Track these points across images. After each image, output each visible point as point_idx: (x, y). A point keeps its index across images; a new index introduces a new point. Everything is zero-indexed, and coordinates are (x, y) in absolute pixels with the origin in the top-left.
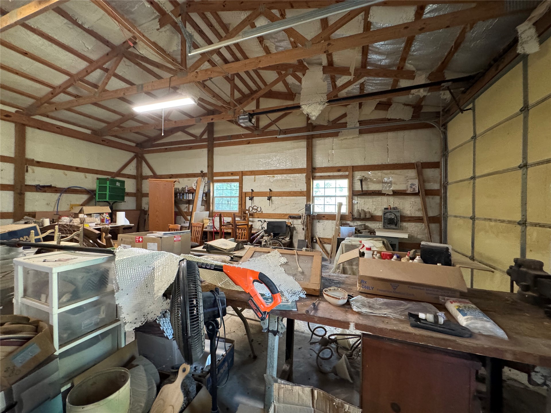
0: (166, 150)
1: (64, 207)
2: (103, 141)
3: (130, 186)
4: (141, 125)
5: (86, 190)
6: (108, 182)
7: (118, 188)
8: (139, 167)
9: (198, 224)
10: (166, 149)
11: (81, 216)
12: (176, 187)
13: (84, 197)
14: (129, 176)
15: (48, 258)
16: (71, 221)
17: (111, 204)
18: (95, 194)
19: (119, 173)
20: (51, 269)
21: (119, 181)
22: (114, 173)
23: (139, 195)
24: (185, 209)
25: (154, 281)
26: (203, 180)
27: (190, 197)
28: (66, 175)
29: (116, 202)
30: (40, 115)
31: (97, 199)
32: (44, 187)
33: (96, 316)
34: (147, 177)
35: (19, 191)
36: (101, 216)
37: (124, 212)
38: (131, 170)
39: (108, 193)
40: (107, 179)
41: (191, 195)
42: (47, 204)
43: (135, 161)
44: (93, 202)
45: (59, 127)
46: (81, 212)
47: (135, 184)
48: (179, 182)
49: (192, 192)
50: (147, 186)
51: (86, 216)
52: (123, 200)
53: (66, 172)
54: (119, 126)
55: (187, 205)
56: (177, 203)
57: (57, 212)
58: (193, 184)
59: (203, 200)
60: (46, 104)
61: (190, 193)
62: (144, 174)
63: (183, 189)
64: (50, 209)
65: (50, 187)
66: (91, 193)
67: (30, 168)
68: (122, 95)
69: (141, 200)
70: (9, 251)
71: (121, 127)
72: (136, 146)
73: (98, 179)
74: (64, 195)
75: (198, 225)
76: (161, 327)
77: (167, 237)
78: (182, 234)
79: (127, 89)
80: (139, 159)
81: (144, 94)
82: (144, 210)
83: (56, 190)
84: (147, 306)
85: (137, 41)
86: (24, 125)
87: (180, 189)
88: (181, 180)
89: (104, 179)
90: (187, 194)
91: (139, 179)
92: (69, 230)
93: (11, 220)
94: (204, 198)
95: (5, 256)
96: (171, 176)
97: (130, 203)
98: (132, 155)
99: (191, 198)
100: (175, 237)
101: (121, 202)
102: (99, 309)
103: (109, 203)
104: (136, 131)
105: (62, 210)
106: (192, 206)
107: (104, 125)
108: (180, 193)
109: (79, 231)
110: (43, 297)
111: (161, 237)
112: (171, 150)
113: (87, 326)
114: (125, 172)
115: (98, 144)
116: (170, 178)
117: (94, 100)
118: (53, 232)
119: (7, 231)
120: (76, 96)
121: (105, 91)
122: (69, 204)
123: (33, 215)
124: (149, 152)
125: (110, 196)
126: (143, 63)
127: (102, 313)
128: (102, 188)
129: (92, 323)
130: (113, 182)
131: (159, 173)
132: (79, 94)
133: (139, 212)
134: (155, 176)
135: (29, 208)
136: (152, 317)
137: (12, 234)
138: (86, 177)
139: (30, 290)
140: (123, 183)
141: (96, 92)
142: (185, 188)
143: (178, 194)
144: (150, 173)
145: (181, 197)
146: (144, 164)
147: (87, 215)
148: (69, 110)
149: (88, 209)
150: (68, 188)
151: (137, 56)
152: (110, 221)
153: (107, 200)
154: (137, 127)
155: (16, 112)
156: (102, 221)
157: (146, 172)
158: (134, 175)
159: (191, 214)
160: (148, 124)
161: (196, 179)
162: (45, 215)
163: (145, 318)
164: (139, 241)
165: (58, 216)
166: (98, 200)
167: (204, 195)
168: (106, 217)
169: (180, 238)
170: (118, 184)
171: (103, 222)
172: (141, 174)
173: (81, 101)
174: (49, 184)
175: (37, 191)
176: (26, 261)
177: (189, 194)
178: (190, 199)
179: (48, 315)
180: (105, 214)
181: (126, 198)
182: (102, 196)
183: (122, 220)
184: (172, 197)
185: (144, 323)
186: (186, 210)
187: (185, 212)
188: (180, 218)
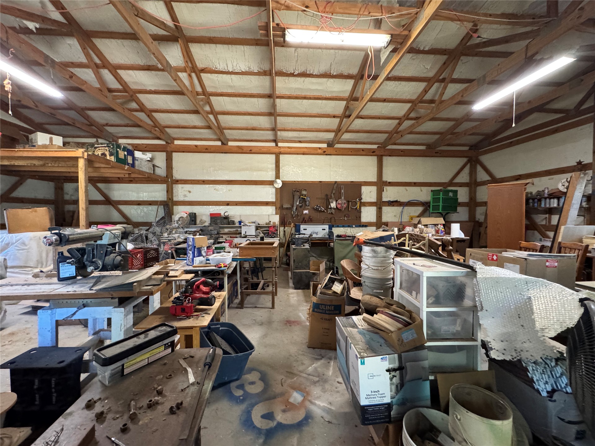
0: (511, 145)
1: (405, 219)
2: (436, 153)
3: (463, 195)
4: (478, 123)
5: (421, 202)
6: (441, 193)
7: (451, 199)
8: (473, 173)
9: (574, 244)
10: (511, 142)
11: (419, 226)
12: (528, 190)
13: (420, 209)
14: (461, 185)
15: (416, 262)
16: (413, 230)
17: (444, 215)
18: (429, 206)
19: (451, 183)
20: (423, 273)
21: (451, 191)
22: (446, 183)
23: (473, 204)
24: (543, 220)
25: (533, 315)
26: (582, 175)
27: (554, 203)
28: (407, 190)
29: (448, 213)
30: (391, 145)
31: (431, 210)
32: (393, 202)
33: (453, 327)
34: (484, 183)
35: (379, 206)
36: (436, 228)
37: (459, 224)
38: (464, 177)
39: (441, 204)
40: (440, 190)
41: (556, 201)
42: (395, 216)
43: (468, 166)
44: (427, 213)
45: (402, 151)
46: (419, 222)
47: (468, 193)
48: (533, 184)
49: (558, 195)
50: (483, 194)
51: (423, 227)
52: (455, 210)
53: (407, 188)
54: (453, 134)
55: (547, 216)
56: (529, 213)
57: (401, 222)
58: (560, 184)
59: (581, 207)
60: (395, 135)
61: (554, 198)
62: (479, 180)
63: (539, 193)
64: (396, 220)
65: (396, 201)
66: (426, 205)
67: (385, 188)
68: (459, 98)
69: (475, 211)
70: (386, 252)
71: (455, 133)
72: (469, 149)
73: (432, 191)
74: (406, 208)
75: (575, 247)
76: (529, 374)
77: (536, 260)
78: (559, 258)
79: (466, 89)
80: (473, 163)
81: (486, 85)
82: (478, 222)
83: (400, 204)
84: (520, 341)
85: (478, 27)
86: (382, 156)
87: (534, 193)
88: (536, 180)
89: (438, 190)
90: (548, 200)
91: (473, 186)
92: (417, 239)
93: (374, 228)
94: (584, 204)
95: (384, 255)
96: (519, 177)
97: (463, 213)
98: (465, 160)
99: (555, 205)
100: (547, 261)
101: (454, 213)
102: (455, 321)
103: (442, 215)
104: (471, 132)
105: (404, 221)
106: (558, 216)
107: (437, 137)
108: (533, 199)
109: (424, 240)
110: (414, 293)
111: (526, 259)
112: (518, 143)
113: (445, 332)
114: (457, 180)
115: (432, 157)
116: (517, 180)
117: (432, 116)
118: (405, 240)
119: (379, 236)
120: (416, 119)
121: (442, 102)
122: (409, 215)
123: (386, 224)
124: (486, 152)
125: (443, 207)
126: (484, 50)
127: (458, 325)
128: (436, 200)
129: (449, 331)
130: (446, 192)
131: (499, 175)
132: (418, 116)
133: (472, 224)
134: (494, 180)
135: (385, 219)
136: (527, 357)
137: (382, 238)
138: (421, 191)
139: (404, 285)
140: (455, 192)
141: (433, 107)
142: (543, 191)
143: (531, 201)
144: (487, 178)
145: (536, 204)
146: (479, 168)
147: (424, 225)
148: (411, 133)
149: (425, 220)
150: (408, 202)
151: (478, 45)
152: (444, 233)
153: (440, 211)
154: (473, 128)
155: (378, 147)
156: (437, 232)
157: (482, 176)
158: (467, 183)
159: (556, 229)
160: (486, 119)
161: (568, 175)
162: (394, 224)
163: (517, 353)
164: (493, 259)
165: (402, 226)
166: (432, 212)
167: (584, 199)
168: (441, 228)
169: (556, 264)
170: (451, 194)
171: (439, 233)
172: (476, 180)
173: (420, 121)
174: (395, 200)
175: (389, 206)
176: (402, 261)
177: (550, 199)
178: (552, 206)
179: (418, 310)
180: (439, 225)
181: (459, 209)
182: (436, 207)
183: (456, 232)
184: (522, 206)
185: (515, 360)
186: (544, 223)
187: (542, 225)
188: (534, 234)
